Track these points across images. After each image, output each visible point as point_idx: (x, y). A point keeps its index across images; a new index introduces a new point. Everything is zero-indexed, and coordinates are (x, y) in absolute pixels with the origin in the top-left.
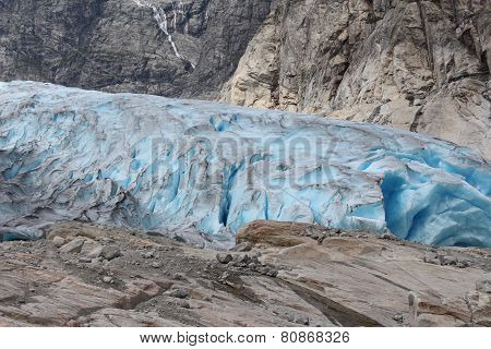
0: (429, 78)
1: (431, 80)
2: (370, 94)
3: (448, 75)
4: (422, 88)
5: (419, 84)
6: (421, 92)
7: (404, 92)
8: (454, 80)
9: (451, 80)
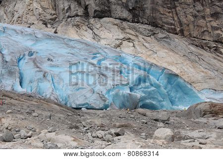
0: (54, 14)
1: (55, 16)
2: (20, 19)
3: (67, 14)
4: (51, 19)
5: (49, 17)
6: (50, 21)
7: (40, 20)
8: (70, 17)
9: (69, 17)
